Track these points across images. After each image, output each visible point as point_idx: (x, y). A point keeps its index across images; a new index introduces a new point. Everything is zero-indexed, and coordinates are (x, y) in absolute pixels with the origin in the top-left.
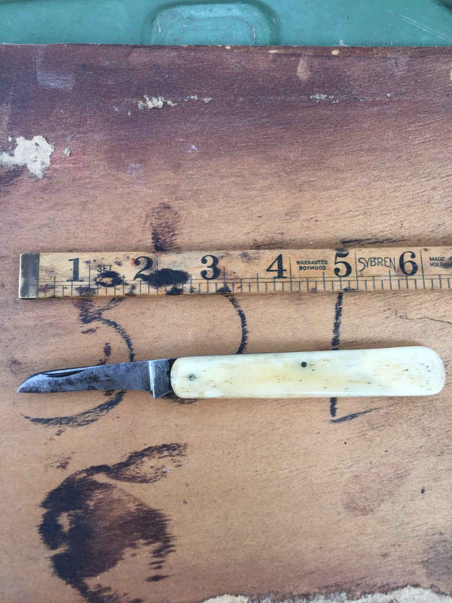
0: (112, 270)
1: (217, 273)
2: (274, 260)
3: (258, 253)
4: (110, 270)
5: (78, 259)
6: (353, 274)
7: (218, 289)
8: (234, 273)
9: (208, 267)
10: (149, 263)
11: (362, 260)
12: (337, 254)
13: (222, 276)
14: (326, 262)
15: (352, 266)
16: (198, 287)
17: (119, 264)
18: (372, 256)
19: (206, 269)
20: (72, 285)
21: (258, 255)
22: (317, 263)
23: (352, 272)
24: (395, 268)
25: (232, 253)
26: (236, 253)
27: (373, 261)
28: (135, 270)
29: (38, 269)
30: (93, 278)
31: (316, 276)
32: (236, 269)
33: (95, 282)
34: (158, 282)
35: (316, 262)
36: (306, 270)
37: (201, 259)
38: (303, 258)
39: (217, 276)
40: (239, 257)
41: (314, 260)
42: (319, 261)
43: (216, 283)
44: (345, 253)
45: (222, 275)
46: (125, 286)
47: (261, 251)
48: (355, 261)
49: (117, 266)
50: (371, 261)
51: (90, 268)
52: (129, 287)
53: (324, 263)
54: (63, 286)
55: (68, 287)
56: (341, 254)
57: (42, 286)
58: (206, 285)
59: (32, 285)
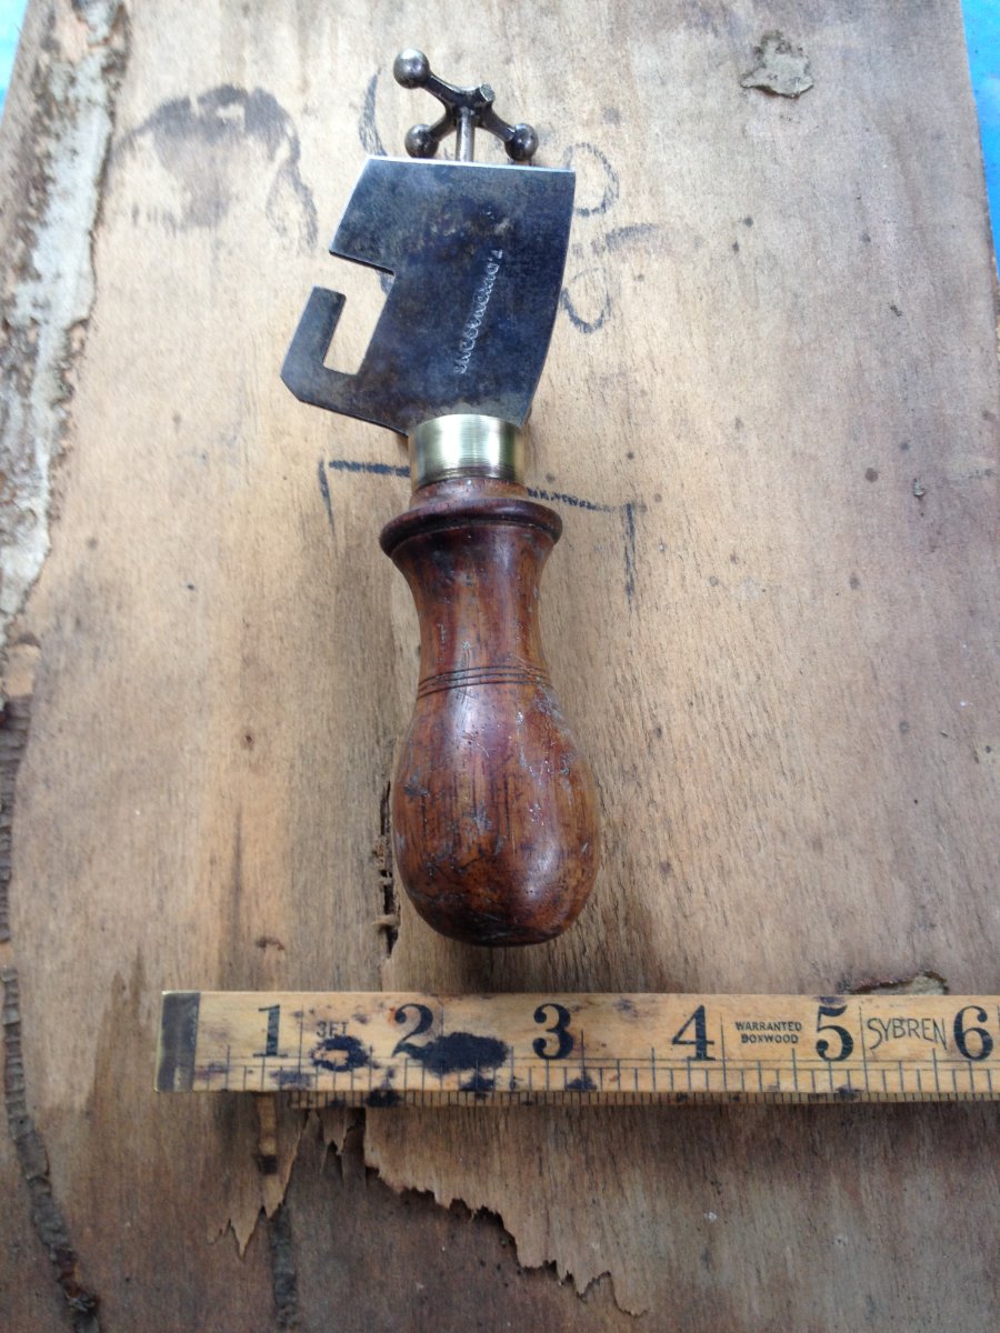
0: (348, 1033)
1: (567, 1045)
2: (688, 1018)
3: (653, 1002)
4: (344, 1032)
5: (278, 1007)
6: (856, 1054)
7: (569, 1082)
8: (604, 1045)
10: (426, 1018)
11: (874, 1024)
12: (821, 1008)
13: (577, 1053)
14: (798, 1027)
15: (853, 1036)
16: (526, 1077)
17: (363, 1020)
18: (896, 1014)
19: (544, 1035)
20: (263, 1066)
21: (654, 1005)
22: (779, 1029)
23: (854, 1050)
24: (944, 1043)
25: (598, 1000)
26: (607, 1001)
28: (395, 1035)
29: (196, 1028)
30: (308, 1050)
31: (777, 1056)
32: (606, 1038)
33: (311, 1061)
35: (777, 1026)
36: (757, 1044)
37: (532, 1012)
38: (749, 1015)
39: (568, 1053)
40: (615, 1009)
41: (772, 1021)
42: (784, 1023)
43: (565, 1069)
44: (837, 1006)
45: (578, 1050)
46: (374, 1071)
47: (660, 999)
48: (858, 1024)
49: (358, 1025)
50: (895, 1027)
51: (302, 1028)
52: (382, 1072)
54: (245, 1067)
55: (254, 1069)
56: (831, 1009)
57: (202, 1067)
58: (544, 1071)
59: (182, 1065)
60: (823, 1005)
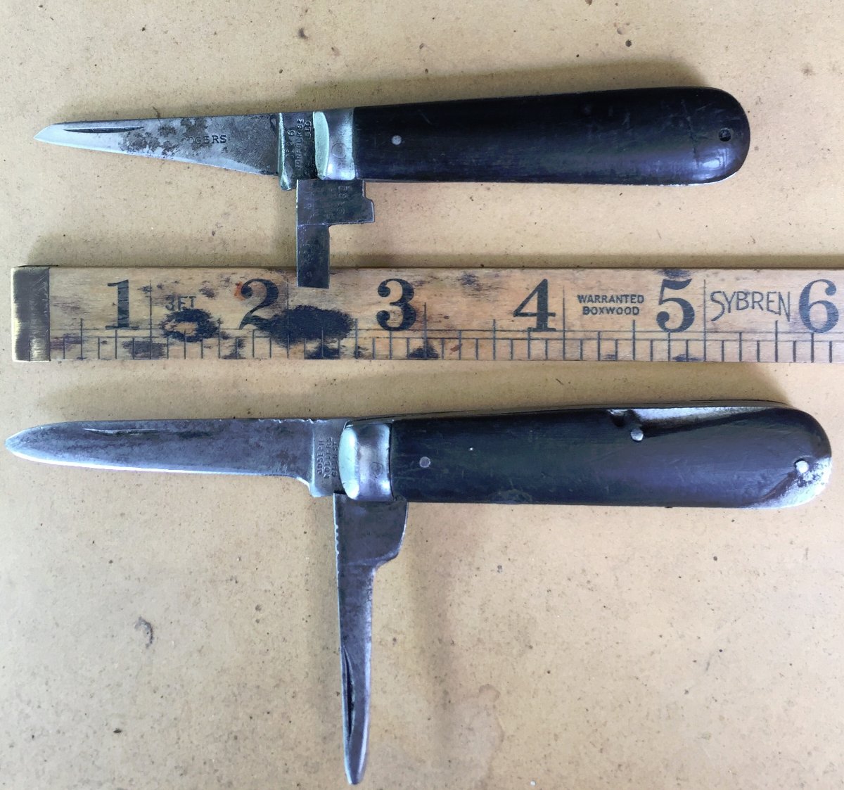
0: (196, 307)
1: (410, 317)
2: (531, 292)
3: (497, 276)
4: (192, 306)
5: (127, 281)
6: (697, 325)
7: (411, 351)
8: (446, 317)
9: (393, 304)
10: (272, 293)
11: (718, 297)
12: (664, 280)
13: (419, 324)
14: (641, 299)
15: (695, 308)
16: (370, 346)
17: (210, 294)
18: (742, 288)
19: (388, 308)
20: (116, 337)
21: (497, 280)
22: (621, 302)
23: (695, 322)
24: (788, 315)
25: (443, 274)
26: (450, 275)
27: (743, 300)
28: (242, 309)
29: (48, 302)
30: (158, 323)
31: (616, 328)
32: (449, 309)
33: (162, 332)
34: (290, 333)
35: (619, 299)
36: (597, 315)
37: (377, 287)
38: (592, 288)
39: (410, 324)
40: (458, 283)
41: (614, 294)
42: (626, 296)
43: (408, 339)
44: (682, 280)
45: (421, 322)
46: (222, 341)
47: (504, 272)
48: (702, 297)
49: (205, 298)
50: (739, 299)
51: (151, 301)
52: (230, 342)
53: (636, 300)
54: (98, 337)
55: (107, 340)
56: (675, 282)
57: (57, 338)
58: (388, 340)
59: (37, 336)
60: (667, 278)
